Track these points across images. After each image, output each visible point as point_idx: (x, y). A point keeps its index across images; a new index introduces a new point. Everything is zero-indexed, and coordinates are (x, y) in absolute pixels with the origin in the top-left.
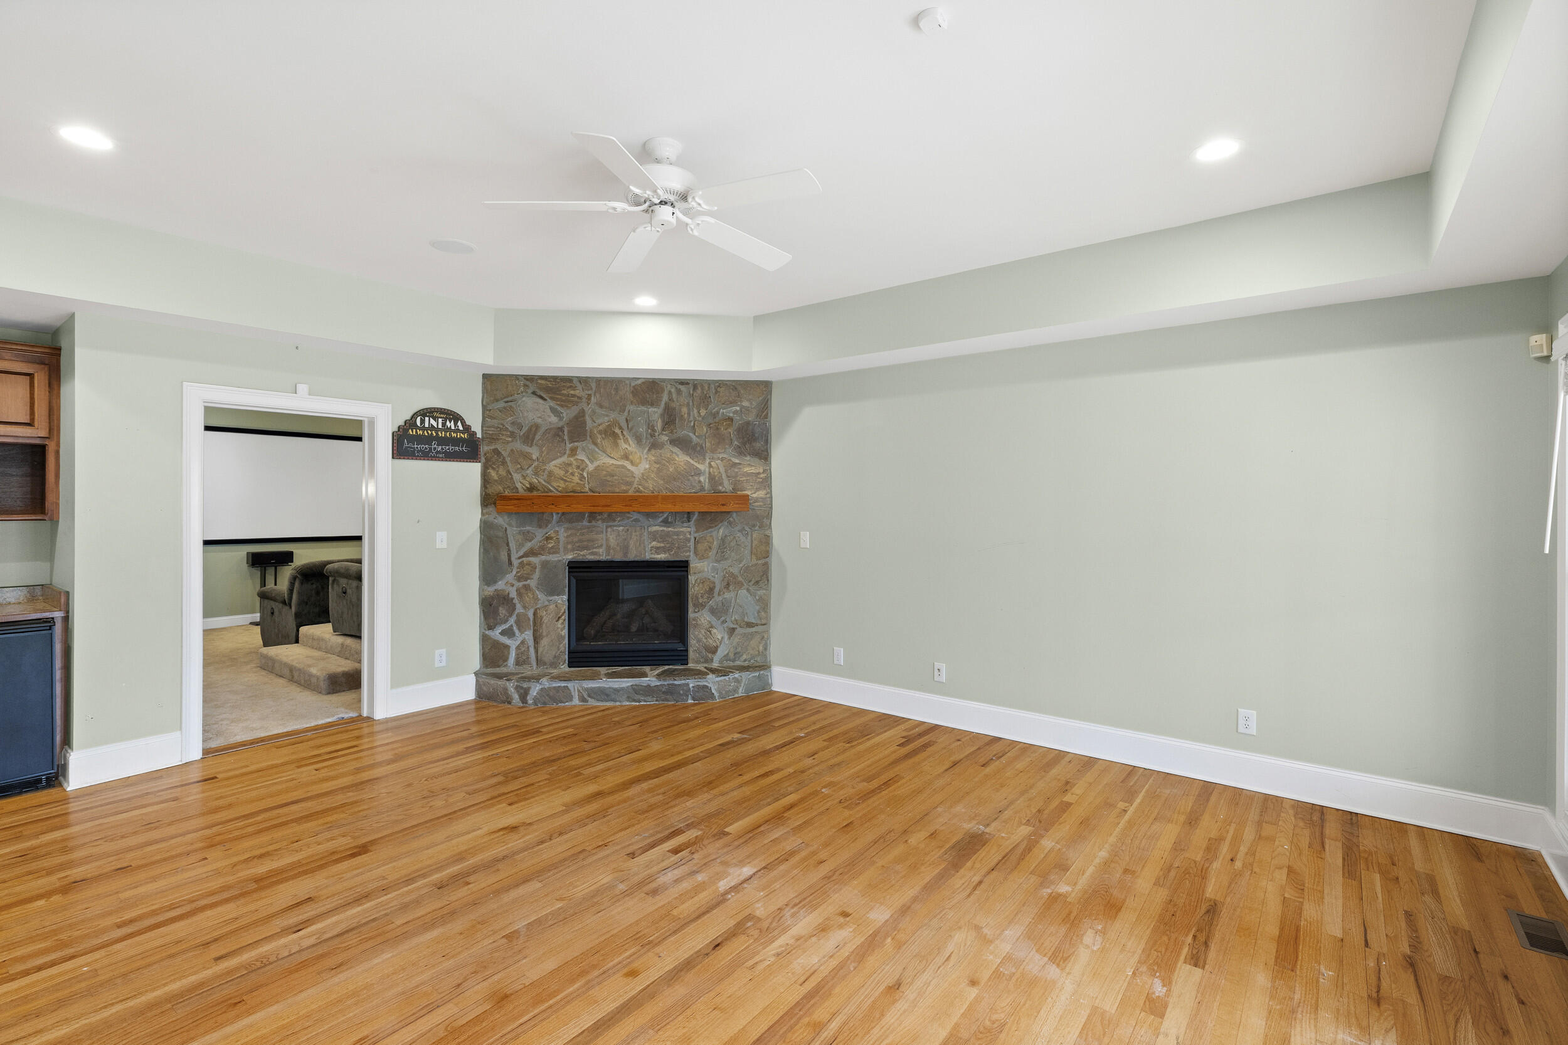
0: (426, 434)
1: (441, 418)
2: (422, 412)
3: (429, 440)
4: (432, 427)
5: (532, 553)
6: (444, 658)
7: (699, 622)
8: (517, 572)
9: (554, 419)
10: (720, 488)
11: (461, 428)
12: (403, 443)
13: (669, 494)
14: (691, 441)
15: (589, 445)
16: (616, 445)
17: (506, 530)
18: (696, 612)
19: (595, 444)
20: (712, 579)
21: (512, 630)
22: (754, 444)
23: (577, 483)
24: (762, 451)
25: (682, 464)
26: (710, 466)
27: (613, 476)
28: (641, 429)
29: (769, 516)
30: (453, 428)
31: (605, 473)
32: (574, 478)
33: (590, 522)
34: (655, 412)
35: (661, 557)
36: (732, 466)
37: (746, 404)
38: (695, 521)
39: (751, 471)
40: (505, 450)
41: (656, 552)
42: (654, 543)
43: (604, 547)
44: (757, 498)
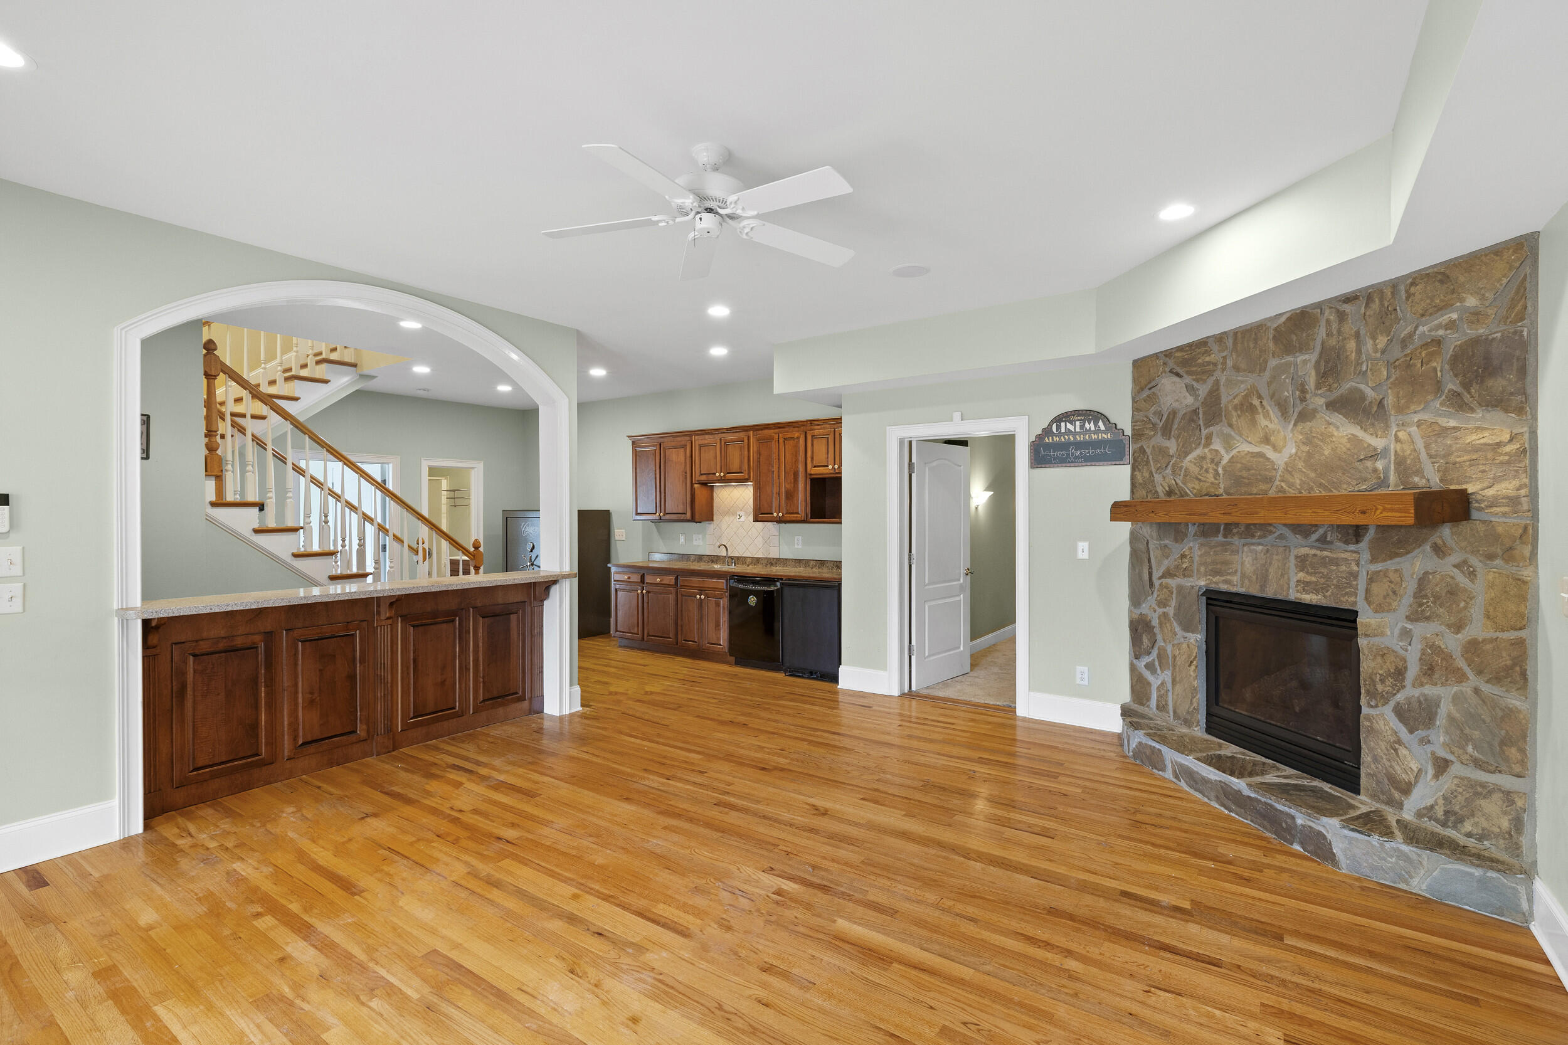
0: (1063, 440)
1: (1078, 420)
2: (1057, 418)
3: (1064, 446)
4: (1069, 432)
5: (1168, 574)
6: (1086, 676)
7: (1375, 725)
8: (1158, 596)
9: (1190, 400)
10: (1416, 479)
11: (1102, 428)
12: (1039, 452)
13: (1324, 493)
14: (1363, 397)
15: (1223, 428)
16: (1253, 422)
17: (1147, 543)
18: (1372, 707)
19: (1230, 425)
20: (1402, 652)
21: (1154, 665)
22: (1490, 383)
23: (1212, 483)
24: (1512, 394)
25: (1345, 440)
26: (1397, 440)
27: (1249, 470)
28: (1286, 393)
29: (1529, 534)
30: (1093, 429)
31: (1239, 465)
32: (1208, 476)
33: (1225, 536)
34: (1305, 362)
35: (1309, 598)
36: (1438, 435)
37: (1471, 302)
38: (1371, 542)
39: (1482, 441)
40: (1148, 447)
41: (1304, 589)
42: (1301, 575)
43: (1239, 574)
44: (1495, 497)
